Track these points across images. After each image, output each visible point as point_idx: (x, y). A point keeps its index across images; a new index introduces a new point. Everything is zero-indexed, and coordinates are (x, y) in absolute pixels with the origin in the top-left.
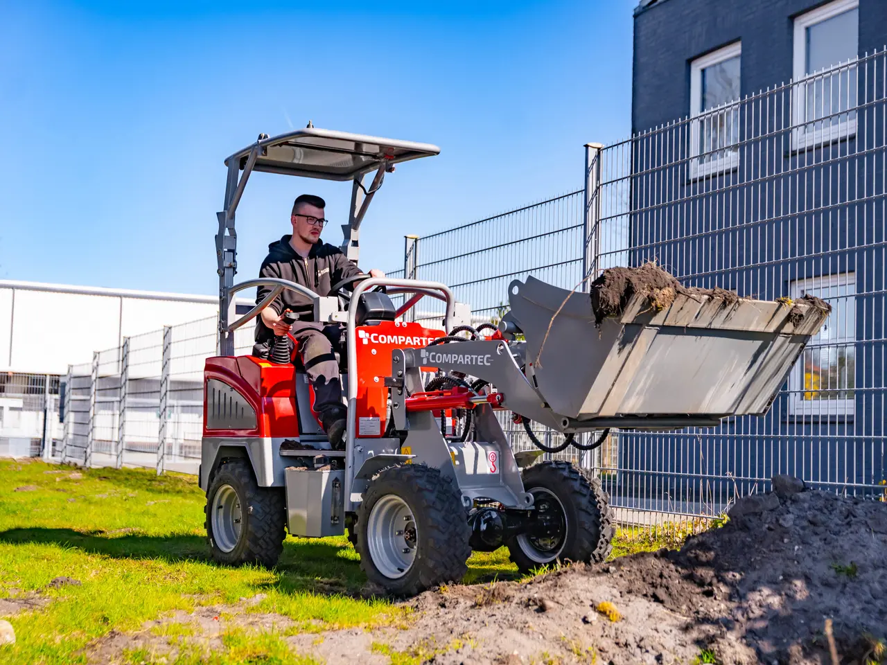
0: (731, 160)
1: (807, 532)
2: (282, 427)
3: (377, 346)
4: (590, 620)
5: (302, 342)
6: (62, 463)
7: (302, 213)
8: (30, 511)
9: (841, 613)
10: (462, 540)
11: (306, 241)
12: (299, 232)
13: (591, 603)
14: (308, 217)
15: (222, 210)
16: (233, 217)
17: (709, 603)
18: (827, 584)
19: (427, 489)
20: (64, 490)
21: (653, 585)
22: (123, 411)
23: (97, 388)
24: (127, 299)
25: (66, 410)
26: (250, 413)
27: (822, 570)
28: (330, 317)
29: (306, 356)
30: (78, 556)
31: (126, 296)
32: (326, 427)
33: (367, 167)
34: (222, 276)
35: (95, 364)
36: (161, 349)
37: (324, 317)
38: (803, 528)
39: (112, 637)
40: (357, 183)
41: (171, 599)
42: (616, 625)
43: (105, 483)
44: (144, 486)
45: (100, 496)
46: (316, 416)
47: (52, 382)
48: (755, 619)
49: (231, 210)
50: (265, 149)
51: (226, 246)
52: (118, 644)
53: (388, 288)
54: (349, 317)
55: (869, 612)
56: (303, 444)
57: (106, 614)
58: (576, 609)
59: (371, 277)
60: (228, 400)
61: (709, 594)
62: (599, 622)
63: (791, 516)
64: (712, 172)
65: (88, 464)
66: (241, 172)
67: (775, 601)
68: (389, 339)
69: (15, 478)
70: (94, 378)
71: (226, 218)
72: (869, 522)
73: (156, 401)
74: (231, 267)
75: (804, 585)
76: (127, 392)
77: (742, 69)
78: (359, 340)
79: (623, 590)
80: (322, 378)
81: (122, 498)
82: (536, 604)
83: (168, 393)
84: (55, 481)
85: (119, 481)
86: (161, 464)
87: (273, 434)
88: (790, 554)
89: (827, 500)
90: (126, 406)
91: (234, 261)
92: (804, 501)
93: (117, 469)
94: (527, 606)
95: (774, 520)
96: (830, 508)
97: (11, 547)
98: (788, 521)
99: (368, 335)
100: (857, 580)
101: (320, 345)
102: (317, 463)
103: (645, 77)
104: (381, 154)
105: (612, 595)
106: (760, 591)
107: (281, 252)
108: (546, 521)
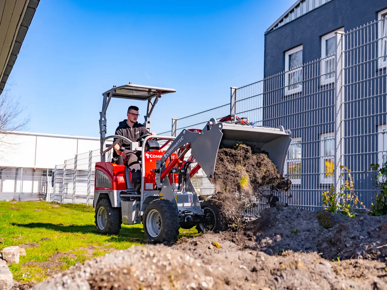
0: (299, 89)
1: (284, 220)
2: (120, 187)
3: (152, 159)
4: (210, 248)
5: (128, 157)
6: (52, 202)
7: (130, 112)
8: (37, 218)
9: (290, 245)
10: (176, 222)
11: (132, 122)
12: (130, 119)
13: (212, 242)
14: (132, 114)
15: (101, 111)
16: (105, 114)
17: (250, 242)
18: (287, 236)
19: (164, 206)
20: (51, 211)
21: (233, 237)
22: (75, 182)
23: (66, 174)
24: (80, 140)
25: (54, 182)
26: (110, 182)
27: (287, 232)
28: (136, 149)
29: (129, 162)
30: (52, 232)
31: (80, 139)
32: (135, 187)
33: (153, 95)
34: (101, 134)
35: (65, 165)
36: (88, 159)
37: (133, 149)
38: (283, 219)
39: (57, 254)
40: (149, 101)
41: (80, 244)
42: (219, 249)
43: (67, 209)
44: (81, 210)
45: (64, 213)
46: (132, 183)
47: (49, 171)
48: (263, 247)
49: (104, 111)
50: (115, 91)
51: (103, 124)
52: (59, 256)
53: (157, 139)
54: (142, 149)
55: (299, 245)
56: (128, 192)
57: (57, 248)
58: (207, 244)
59: (152, 135)
60: (103, 177)
61: (250, 240)
62: (213, 248)
63: (280, 215)
64: (293, 93)
65: (62, 203)
66: (108, 98)
67: (270, 241)
68: (157, 156)
69: (34, 207)
70: (64, 170)
71: (103, 114)
72: (304, 216)
73: (87, 179)
74: (104, 131)
75: (280, 237)
76: (76, 175)
77: (303, 55)
78: (146, 157)
79: (223, 238)
80: (134, 170)
81: (72, 214)
82: (194, 243)
83: (91, 176)
84: (49, 208)
85: (72, 208)
86: (88, 202)
87: (117, 189)
88: (278, 227)
89: (293, 210)
90: (76, 180)
91: (106, 129)
92: (285, 210)
93: (72, 204)
94: (192, 243)
95: (274, 216)
96: (293, 212)
97: (29, 229)
98: (279, 216)
99: (149, 155)
100: (297, 235)
101: (134, 158)
102: (131, 199)
103: (269, 58)
104: (156, 92)
105: (219, 240)
106: (266, 239)
107: (123, 125)
108: (209, 219)
